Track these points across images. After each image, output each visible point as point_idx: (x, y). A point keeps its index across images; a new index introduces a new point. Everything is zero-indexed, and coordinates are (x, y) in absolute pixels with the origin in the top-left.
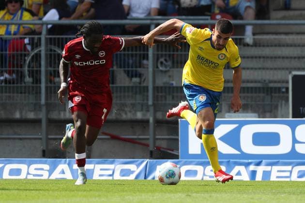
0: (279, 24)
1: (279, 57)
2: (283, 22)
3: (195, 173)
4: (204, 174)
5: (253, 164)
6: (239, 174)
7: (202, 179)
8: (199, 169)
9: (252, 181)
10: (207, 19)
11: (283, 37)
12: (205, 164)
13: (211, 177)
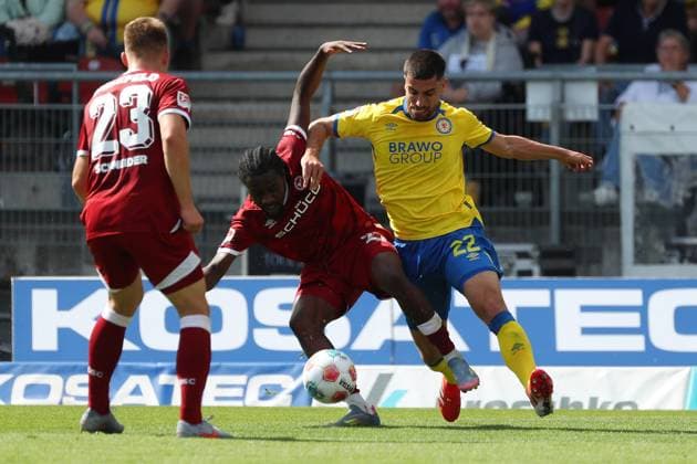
0: (220, 81)
1: (221, 149)
2: (229, 75)
3: (45, 390)
4: (64, 393)
5: (166, 371)
6: (137, 391)
7: (61, 403)
8: (55, 381)
9: (165, 406)
10: (71, 70)
11: (229, 107)
12: (65, 372)
13: (78, 398)
